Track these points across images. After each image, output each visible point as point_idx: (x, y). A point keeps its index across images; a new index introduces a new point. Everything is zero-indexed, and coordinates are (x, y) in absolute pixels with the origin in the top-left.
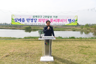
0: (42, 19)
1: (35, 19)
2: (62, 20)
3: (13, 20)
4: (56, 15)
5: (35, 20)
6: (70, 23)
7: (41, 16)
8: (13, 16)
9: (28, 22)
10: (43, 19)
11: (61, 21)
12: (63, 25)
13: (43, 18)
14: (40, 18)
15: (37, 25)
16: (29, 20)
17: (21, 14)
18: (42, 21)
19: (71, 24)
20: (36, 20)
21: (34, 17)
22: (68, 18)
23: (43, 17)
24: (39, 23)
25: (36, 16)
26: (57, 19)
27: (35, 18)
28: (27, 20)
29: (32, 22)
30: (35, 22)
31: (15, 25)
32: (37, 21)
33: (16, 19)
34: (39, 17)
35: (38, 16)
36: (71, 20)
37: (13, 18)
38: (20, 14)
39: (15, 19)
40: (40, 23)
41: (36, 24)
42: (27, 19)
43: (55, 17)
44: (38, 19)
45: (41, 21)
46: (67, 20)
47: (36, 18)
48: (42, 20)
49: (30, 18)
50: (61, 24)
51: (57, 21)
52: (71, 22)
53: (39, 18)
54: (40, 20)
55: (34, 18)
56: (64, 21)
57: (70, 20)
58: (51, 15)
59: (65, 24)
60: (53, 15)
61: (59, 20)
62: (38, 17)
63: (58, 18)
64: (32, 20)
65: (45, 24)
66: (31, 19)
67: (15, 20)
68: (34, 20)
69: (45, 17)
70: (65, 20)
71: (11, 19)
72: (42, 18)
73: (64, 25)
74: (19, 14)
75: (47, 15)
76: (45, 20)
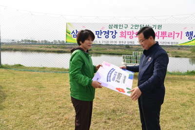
0: (128, 32)
1: (113, 32)
2: (173, 34)
3: (69, 33)
4: (159, 23)
5: (114, 34)
6: (190, 41)
7: (126, 26)
8: (68, 25)
9: (98, 37)
10: (131, 32)
11: (170, 35)
12: (174, 45)
13: (131, 30)
14: (124, 30)
15: (118, 44)
16: (101, 33)
17: (85, 22)
18: (128, 36)
19: (193, 42)
20: (116, 33)
21: (110, 27)
22: (185, 28)
23: (130, 27)
24: (121, 41)
25: (116, 26)
26: (160, 31)
27: (113, 30)
28: (98, 33)
29: (107, 37)
30: (114, 37)
31: (72, 45)
32: (118, 35)
33: (75, 32)
34: (121, 27)
35: (120, 25)
36: (192, 33)
37: (68, 29)
38: (82, 22)
39: (73, 32)
40: (123, 39)
41: (115, 42)
42: (96, 32)
43: (157, 26)
44: (119, 31)
45: (125, 37)
46: (184, 34)
47: (115, 29)
48: (128, 34)
49: (102, 29)
50: (169, 43)
51: (160, 35)
52: (193, 38)
53: (121, 30)
54: (124, 34)
55: (110, 30)
56: (176, 35)
57: (190, 34)
58: (148, 23)
59: (177, 43)
60: (151, 23)
61: (164, 34)
62: (118, 27)
63: (163, 30)
64: (106, 35)
65: (134, 42)
66: (105, 32)
67: (73, 34)
68: (110, 33)
69: (134, 27)
70: (179, 34)
71: (66, 33)
72: (129, 29)
73: (176, 45)
74: (80, 22)
75: (139, 23)
76: (133, 33)
